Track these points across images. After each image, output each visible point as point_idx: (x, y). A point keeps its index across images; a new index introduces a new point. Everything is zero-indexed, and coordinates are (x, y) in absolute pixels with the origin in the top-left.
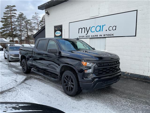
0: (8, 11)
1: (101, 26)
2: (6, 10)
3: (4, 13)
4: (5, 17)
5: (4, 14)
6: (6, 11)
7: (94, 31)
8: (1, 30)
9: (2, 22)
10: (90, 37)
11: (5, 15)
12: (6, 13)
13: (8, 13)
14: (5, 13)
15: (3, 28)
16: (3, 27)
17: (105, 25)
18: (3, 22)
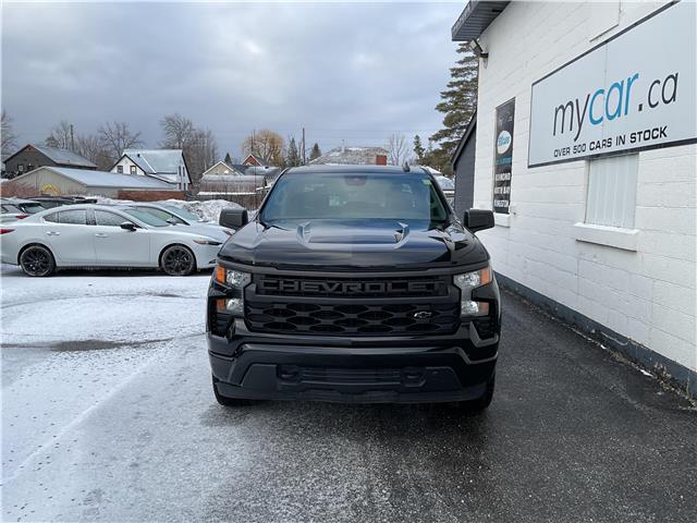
0: (467, 60)
1: (622, 82)
2: (464, 55)
3: (453, 70)
4: (456, 89)
5: (453, 75)
6: (461, 62)
7: (602, 119)
8: (439, 142)
9: (441, 108)
10: (588, 153)
11: (455, 80)
12: (460, 70)
13: (466, 69)
14: (456, 72)
15: (445, 134)
16: (445, 128)
17: (636, 76)
18: (446, 111)
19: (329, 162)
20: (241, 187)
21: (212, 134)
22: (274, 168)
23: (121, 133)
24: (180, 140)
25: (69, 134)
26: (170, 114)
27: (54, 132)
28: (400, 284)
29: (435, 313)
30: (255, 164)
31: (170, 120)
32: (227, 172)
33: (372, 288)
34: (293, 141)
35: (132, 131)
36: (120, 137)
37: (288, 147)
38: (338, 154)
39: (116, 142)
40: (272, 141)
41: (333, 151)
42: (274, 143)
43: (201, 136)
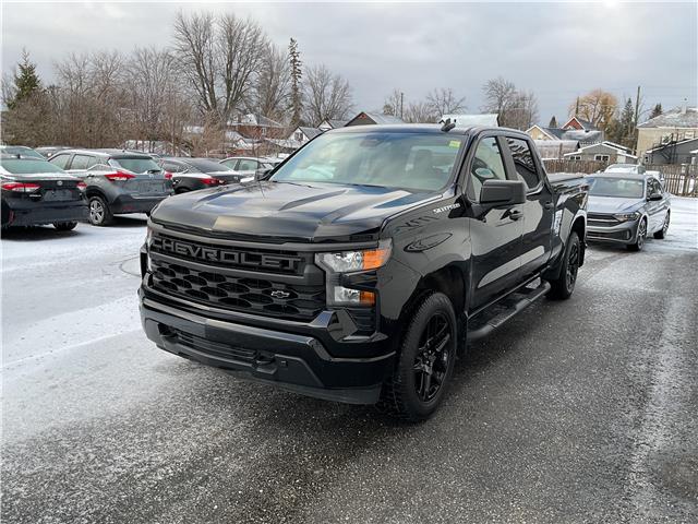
19: (664, 124)
20: (550, 153)
21: (535, 97)
22: (595, 132)
23: (447, 99)
24: (500, 105)
25: (400, 102)
26: (494, 78)
27: (388, 100)
28: (253, 256)
29: (293, 295)
30: (577, 127)
31: (493, 83)
32: (541, 136)
33: (227, 256)
34: (630, 102)
35: (457, 97)
36: (446, 103)
37: (622, 109)
38: (677, 115)
39: (441, 108)
40: (605, 102)
41: (671, 111)
42: (606, 104)
43: (523, 99)
